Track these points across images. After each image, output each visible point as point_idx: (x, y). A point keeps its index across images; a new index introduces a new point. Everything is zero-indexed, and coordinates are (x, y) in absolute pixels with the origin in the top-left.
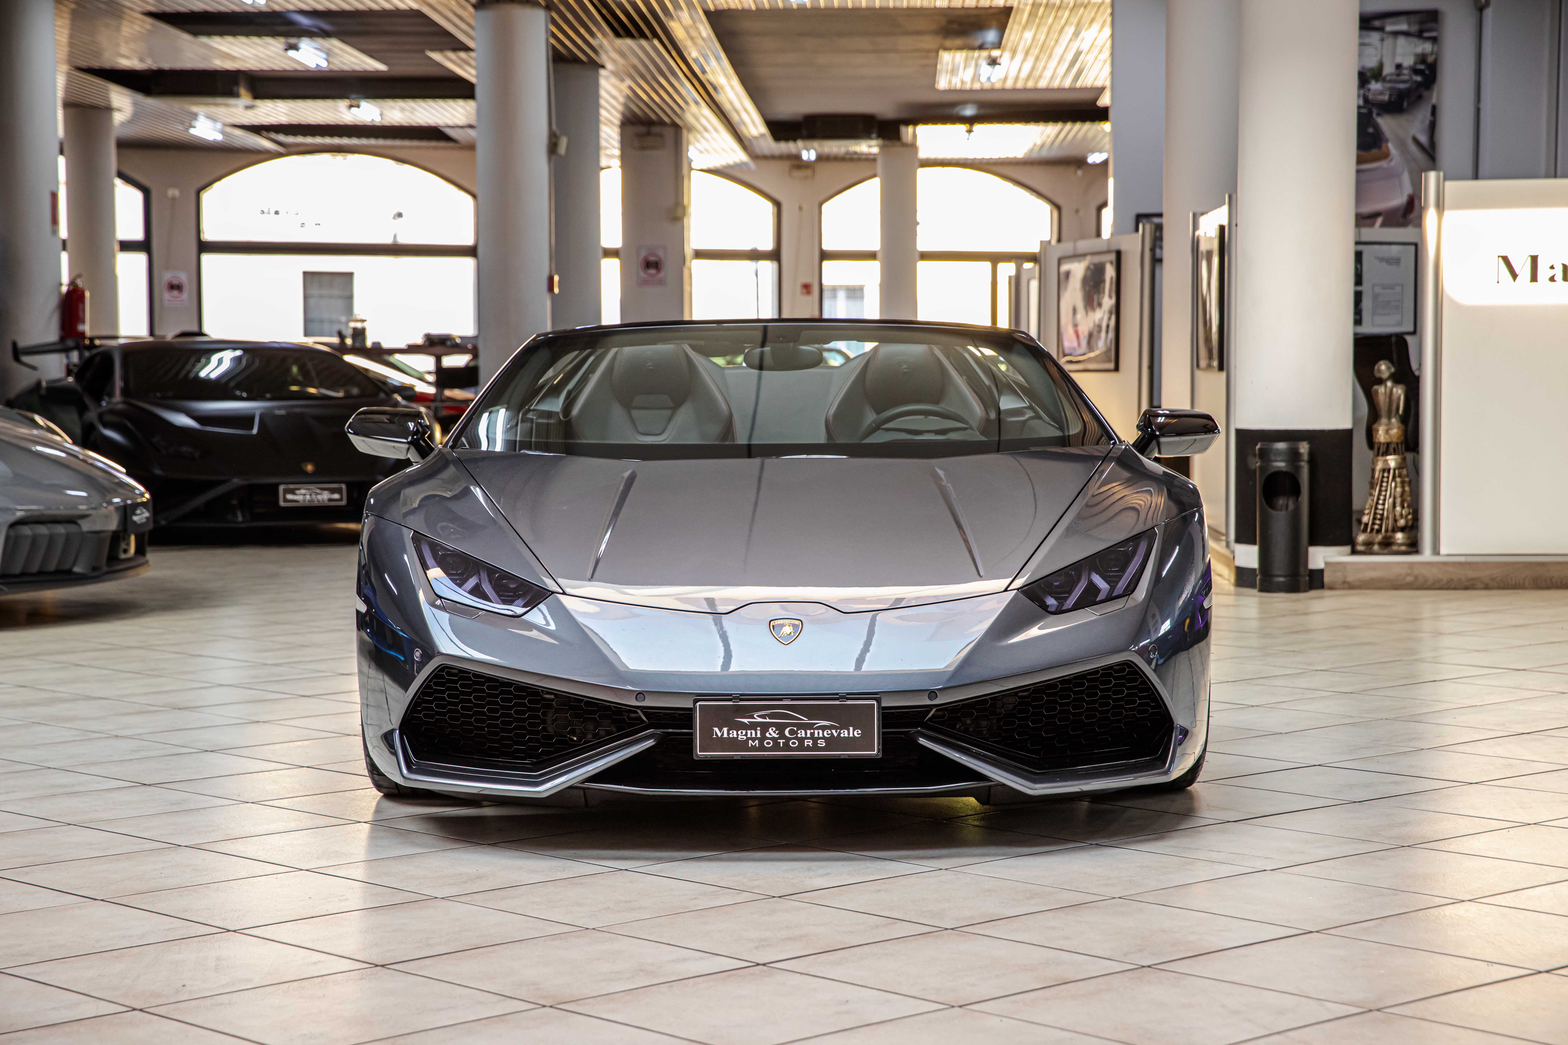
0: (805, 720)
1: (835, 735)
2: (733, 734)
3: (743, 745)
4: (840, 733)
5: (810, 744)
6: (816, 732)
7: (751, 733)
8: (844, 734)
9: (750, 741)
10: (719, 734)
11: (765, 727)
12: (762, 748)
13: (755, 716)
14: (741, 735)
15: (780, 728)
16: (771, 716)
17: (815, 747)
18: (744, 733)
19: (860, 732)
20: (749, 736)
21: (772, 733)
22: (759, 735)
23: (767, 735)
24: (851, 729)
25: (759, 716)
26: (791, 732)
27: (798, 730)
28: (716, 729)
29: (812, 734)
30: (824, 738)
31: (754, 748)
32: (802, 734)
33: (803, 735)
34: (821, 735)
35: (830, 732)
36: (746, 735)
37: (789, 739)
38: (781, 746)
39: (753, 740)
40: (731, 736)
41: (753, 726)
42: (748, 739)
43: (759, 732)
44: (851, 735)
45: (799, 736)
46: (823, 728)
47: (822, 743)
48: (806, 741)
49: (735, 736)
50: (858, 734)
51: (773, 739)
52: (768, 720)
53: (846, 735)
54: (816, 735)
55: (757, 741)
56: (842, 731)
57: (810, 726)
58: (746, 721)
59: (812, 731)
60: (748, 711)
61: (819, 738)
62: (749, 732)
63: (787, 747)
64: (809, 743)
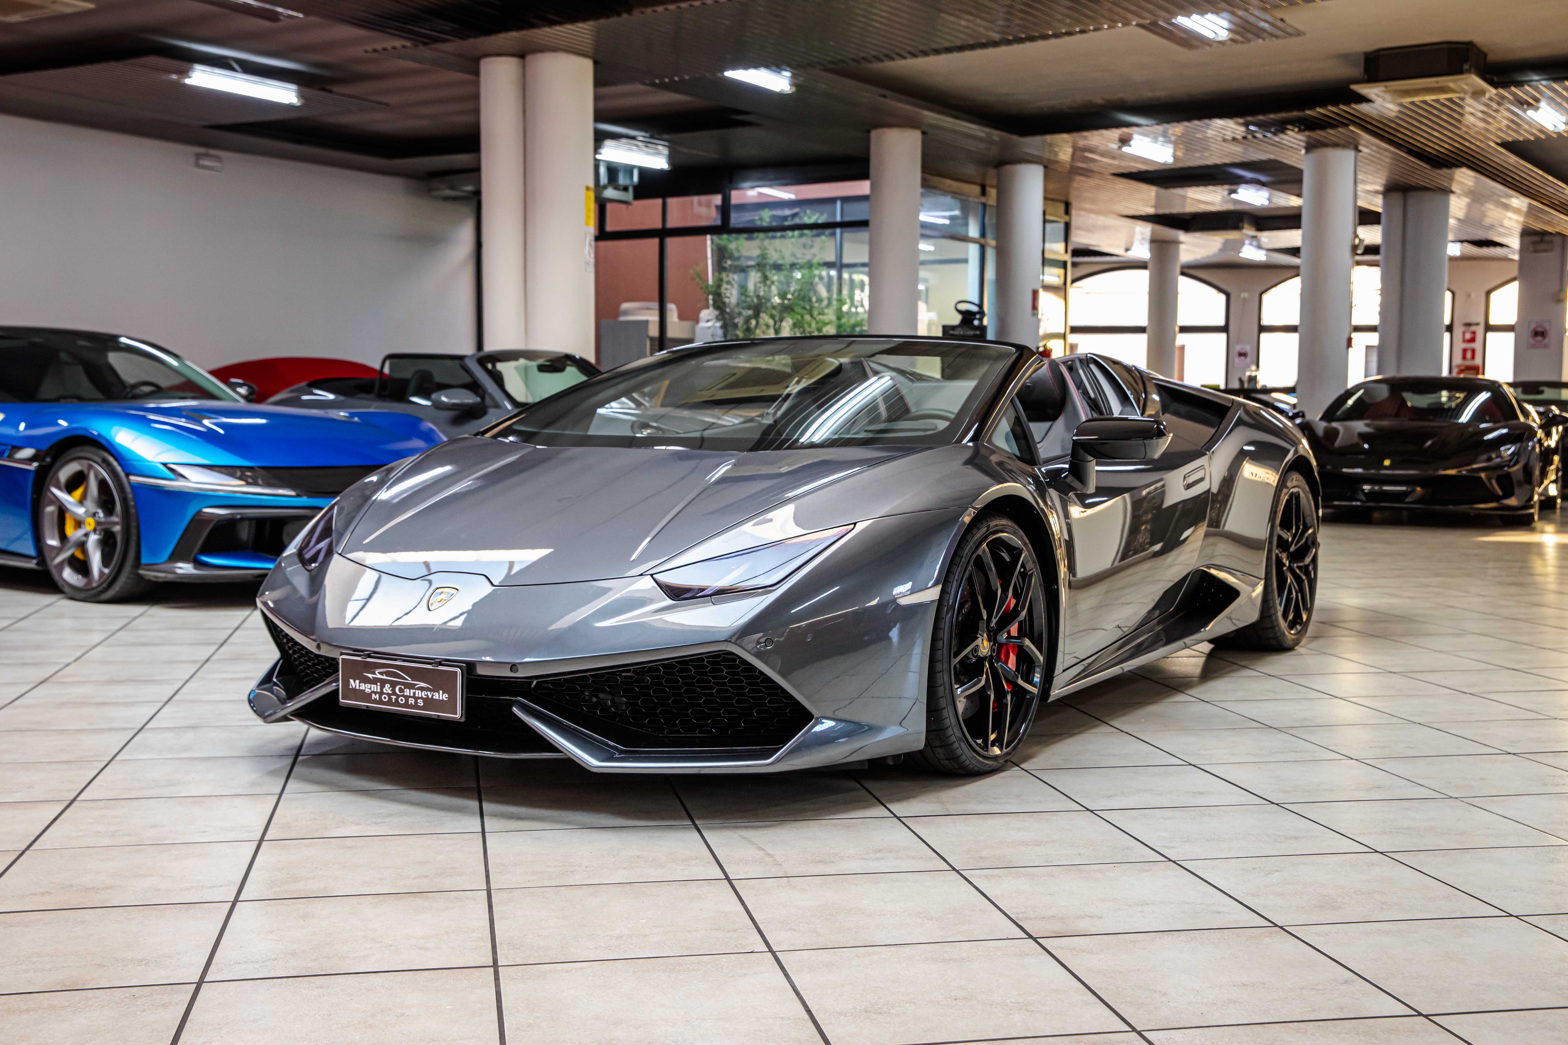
0: (410, 681)
1: (430, 696)
2: (363, 687)
3: (367, 697)
4: (433, 695)
5: (413, 702)
6: (417, 691)
7: (376, 688)
8: (436, 696)
9: (373, 695)
10: (354, 686)
11: (383, 683)
12: (380, 702)
13: (376, 672)
14: (367, 688)
15: (393, 685)
16: (388, 674)
17: (416, 706)
18: (369, 687)
19: (447, 696)
20: (372, 690)
21: (387, 689)
22: (379, 690)
23: (384, 690)
24: (441, 692)
25: (381, 673)
26: (401, 690)
27: (405, 688)
28: (352, 681)
29: (414, 693)
30: (422, 698)
31: (375, 702)
32: (407, 692)
33: (408, 694)
34: (420, 696)
35: (426, 694)
36: (370, 689)
37: (398, 696)
38: (394, 701)
39: (376, 693)
40: (361, 688)
41: (375, 681)
42: (372, 692)
43: (379, 687)
44: (441, 698)
45: (405, 694)
46: (422, 689)
47: (421, 703)
48: (410, 699)
49: (364, 689)
50: (446, 698)
51: (388, 694)
52: (385, 677)
53: (438, 698)
54: (417, 695)
55: (377, 695)
56: (434, 694)
57: (411, 686)
58: (370, 676)
59: (414, 691)
60: (372, 667)
61: (419, 698)
62: (372, 686)
63: (397, 704)
64: (411, 701)
